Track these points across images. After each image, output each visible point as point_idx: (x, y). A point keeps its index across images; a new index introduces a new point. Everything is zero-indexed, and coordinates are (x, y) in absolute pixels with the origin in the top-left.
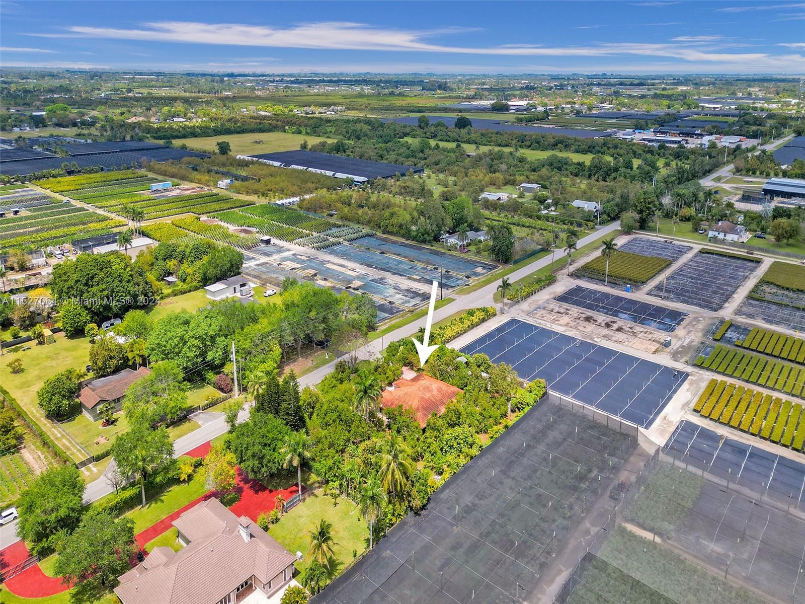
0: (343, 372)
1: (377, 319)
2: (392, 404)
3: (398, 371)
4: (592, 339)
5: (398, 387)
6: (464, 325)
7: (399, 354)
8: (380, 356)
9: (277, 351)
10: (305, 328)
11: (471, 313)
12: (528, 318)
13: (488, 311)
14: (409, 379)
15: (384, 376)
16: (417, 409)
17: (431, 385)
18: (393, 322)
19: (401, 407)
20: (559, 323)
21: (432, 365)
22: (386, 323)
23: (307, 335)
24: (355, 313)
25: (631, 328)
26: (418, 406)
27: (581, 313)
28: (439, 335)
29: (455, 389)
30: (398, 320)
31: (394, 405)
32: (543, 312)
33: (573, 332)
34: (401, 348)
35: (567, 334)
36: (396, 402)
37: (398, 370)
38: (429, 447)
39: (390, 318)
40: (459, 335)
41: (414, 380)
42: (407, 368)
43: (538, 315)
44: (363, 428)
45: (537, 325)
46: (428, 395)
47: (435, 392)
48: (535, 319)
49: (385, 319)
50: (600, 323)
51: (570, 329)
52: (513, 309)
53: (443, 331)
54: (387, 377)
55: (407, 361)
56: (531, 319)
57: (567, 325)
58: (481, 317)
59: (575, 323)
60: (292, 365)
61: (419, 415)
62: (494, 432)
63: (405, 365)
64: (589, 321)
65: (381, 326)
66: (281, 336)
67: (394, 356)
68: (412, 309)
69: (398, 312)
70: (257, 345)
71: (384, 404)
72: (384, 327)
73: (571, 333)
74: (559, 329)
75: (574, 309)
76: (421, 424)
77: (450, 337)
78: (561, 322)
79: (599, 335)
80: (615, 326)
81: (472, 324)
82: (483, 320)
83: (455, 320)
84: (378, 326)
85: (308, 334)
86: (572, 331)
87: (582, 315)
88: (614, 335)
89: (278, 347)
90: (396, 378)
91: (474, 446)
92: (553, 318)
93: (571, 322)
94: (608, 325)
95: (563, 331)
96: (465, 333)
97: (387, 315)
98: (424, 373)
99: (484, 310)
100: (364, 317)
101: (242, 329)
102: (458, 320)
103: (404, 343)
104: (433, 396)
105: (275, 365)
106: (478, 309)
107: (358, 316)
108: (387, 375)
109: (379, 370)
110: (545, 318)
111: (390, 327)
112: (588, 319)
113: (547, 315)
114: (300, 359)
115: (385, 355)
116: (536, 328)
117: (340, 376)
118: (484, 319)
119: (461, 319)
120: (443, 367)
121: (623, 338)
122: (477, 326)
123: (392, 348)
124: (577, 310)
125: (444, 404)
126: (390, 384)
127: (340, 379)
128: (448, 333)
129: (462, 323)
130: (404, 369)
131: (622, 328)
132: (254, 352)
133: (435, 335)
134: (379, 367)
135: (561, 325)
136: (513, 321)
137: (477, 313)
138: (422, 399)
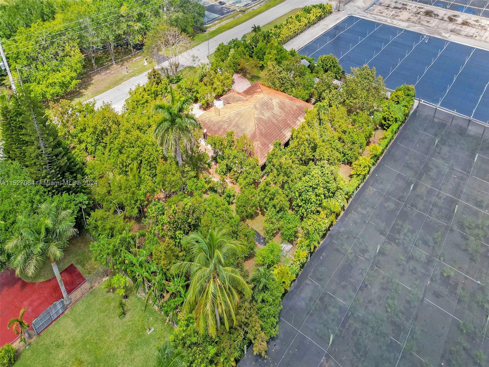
0: (158, 83)
1: (206, 20)
2: (219, 129)
3: (228, 81)
4: (440, 34)
5: (227, 102)
6: (301, 24)
7: (229, 59)
8: (206, 61)
9: (77, 57)
10: (115, 28)
11: (307, 10)
12: (365, 14)
13: (325, 8)
14: (241, 91)
15: (210, 87)
16: (254, 137)
17: (271, 99)
18: (224, 23)
19: (231, 134)
20: (400, 18)
21: (271, 72)
22: (215, 24)
23: (118, 38)
24: (179, 11)
25: (477, 21)
26: (255, 132)
27: (420, 8)
28: (275, 35)
29: (301, 103)
30: (228, 21)
31: (222, 130)
32: (379, 8)
33: (417, 28)
34: (232, 51)
35: (411, 29)
36: (226, 126)
37: (228, 79)
38: (272, 199)
39: (221, 19)
40: (296, 34)
41: (248, 92)
42: (239, 75)
43: (375, 11)
44: (173, 175)
45: (377, 21)
46: (267, 115)
47: (277, 110)
48: (373, 15)
49: (214, 19)
50: (443, 18)
51: (413, 24)
52: (348, 6)
53: (278, 31)
54: (215, 89)
55: (239, 67)
56: (369, 15)
57: (408, 20)
58: (318, 15)
59: (416, 18)
60: (103, 74)
61: (256, 145)
62: (362, 166)
63: (237, 72)
64: (430, 16)
65: (210, 27)
66: (80, 37)
67: (223, 61)
68: (243, 9)
69: (228, 12)
70: (45, 49)
71: (208, 128)
72: (213, 29)
73: (416, 29)
74: (403, 25)
75: (411, 4)
76: (259, 159)
77: (287, 37)
78: (401, 17)
79: (446, 29)
80: (460, 20)
81: (309, 23)
82: (320, 18)
83: (291, 18)
84: (207, 28)
85: (119, 35)
86: (415, 26)
87: (421, 10)
88: (461, 29)
89: (78, 50)
90: (226, 89)
91: (337, 194)
92: (392, 14)
93: (411, 17)
94: (451, 20)
95: (407, 27)
96: (302, 32)
97: (216, 16)
98: (260, 82)
99: (321, 6)
100: (190, 16)
101: (28, 26)
102: (294, 18)
103: (235, 45)
104: (274, 115)
105: (74, 74)
106: (314, 6)
107: (182, 14)
108: (215, 86)
109: (205, 79)
110: (384, 14)
111: (219, 29)
112: (428, 13)
113: (386, 11)
114: (115, 65)
115: (213, 61)
116: (378, 24)
117: (153, 89)
118: (320, 16)
119: (297, 16)
120: (284, 74)
121: (473, 32)
122: (314, 24)
123: (221, 51)
124: (414, 5)
125: (289, 126)
126: (218, 97)
127: (154, 93)
128: (285, 32)
129: (299, 21)
130: (236, 77)
131: (467, 22)
132: (41, 58)
133: (271, 35)
134: (205, 76)
135: (403, 21)
136: (351, 19)
137: (314, 10)
138: (259, 120)
